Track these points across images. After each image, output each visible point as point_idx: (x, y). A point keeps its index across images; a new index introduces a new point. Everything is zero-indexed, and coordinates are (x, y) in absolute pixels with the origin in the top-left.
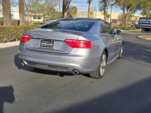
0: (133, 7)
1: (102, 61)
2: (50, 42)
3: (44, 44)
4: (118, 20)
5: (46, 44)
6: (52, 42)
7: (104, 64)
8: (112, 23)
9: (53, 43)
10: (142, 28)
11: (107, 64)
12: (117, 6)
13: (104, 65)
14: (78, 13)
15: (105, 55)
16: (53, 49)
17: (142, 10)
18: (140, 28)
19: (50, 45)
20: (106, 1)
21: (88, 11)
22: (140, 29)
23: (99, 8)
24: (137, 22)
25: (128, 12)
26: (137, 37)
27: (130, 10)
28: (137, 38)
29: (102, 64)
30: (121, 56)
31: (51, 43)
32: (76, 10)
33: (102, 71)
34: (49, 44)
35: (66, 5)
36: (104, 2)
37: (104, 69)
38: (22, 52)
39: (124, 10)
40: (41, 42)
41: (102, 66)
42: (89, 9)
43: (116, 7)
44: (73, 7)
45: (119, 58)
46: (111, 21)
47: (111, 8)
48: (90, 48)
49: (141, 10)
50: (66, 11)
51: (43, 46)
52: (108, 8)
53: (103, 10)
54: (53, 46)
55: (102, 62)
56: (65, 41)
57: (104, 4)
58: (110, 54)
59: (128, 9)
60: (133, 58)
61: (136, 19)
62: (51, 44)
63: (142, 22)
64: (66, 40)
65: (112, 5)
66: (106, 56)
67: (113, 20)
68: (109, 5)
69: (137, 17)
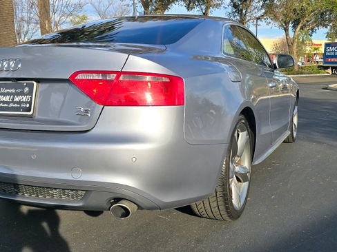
0: (308, 22)
1: (235, 154)
2: (19, 91)
4: (273, 54)
5: (7, 99)
6: (27, 90)
7: (244, 163)
9: (30, 93)
10: (332, 68)
11: (256, 162)
12: (269, 20)
13: (245, 168)
15: (245, 132)
17: (329, 27)
18: (327, 68)
19: (20, 103)
20: (244, 11)
22: (329, 71)
24: (318, 57)
25: (296, 34)
26: (325, 86)
27: (302, 28)
28: (326, 89)
29: (238, 164)
30: (295, 134)
31: (22, 94)
33: (238, 191)
34: (17, 99)
36: (238, 13)
37: (247, 183)
39: (286, 30)
41: (236, 173)
43: (267, 24)
45: (291, 140)
47: (257, 25)
49: (326, 27)
54: (30, 103)
55: (237, 159)
56: (72, 80)
57: (238, 18)
58: (263, 130)
59: (295, 27)
61: (316, 49)
62: (24, 98)
63: (333, 54)
64: (78, 77)
65: (258, 19)
66: (248, 133)
68: (250, 19)
69: (317, 45)
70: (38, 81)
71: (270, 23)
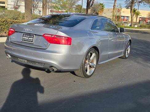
1: (89, 59)
3: (25, 38)
4: (148, 18)
5: (27, 38)
6: (32, 37)
8: (141, 22)
9: (33, 38)
11: (100, 63)
13: (94, 64)
14: (104, 11)
16: (33, 44)
19: (30, 40)
21: (113, 8)
23: (126, 5)
31: (31, 37)
32: (102, 7)
34: (30, 39)
35: (90, 2)
37: (94, 69)
38: (8, 46)
40: (23, 36)
41: (90, 65)
42: (114, 6)
43: (144, 5)
44: (100, 4)
46: (141, 19)
47: (139, 5)
48: (70, 44)
50: (89, 8)
51: (24, 40)
52: (135, 5)
53: (130, 8)
54: (33, 40)
55: (91, 61)
56: (43, 36)
57: (131, 1)
60: (141, 59)
62: (31, 39)
64: (45, 35)
65: (140, 2)
66: (96, 54)
67: (142, 18)
68: (136, 2)
70: (35, 35)
71: (145, 4)
